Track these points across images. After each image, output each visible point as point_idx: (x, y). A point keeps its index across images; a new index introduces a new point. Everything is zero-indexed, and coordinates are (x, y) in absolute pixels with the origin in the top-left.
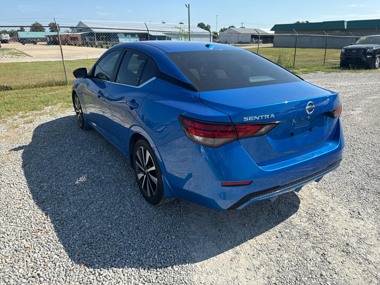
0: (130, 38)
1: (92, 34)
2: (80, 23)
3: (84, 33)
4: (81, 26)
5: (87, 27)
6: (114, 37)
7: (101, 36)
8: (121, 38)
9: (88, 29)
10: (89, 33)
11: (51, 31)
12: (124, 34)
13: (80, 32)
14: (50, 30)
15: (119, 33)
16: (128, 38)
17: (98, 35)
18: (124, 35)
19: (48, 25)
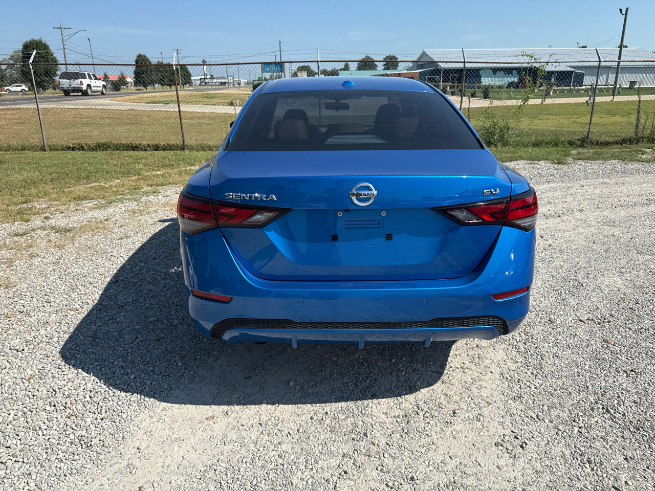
0: (503, 76)
1: (437, 71)
2: (424, 54)
3: (426, 71)
4: (424, 59)
5: (433, 61)
6: (473, 75)
7: (451, 75)
8: (486, 77)
9: (434, 63)
10: (434, 70)
11: (385, 69)
12: (491, 69)
13: (421, 69)
14: (383, 67)
15: (483, 69)
16: (499, 77)
17: (447, 72)
18: (491, 71)
19: (383, 60)
